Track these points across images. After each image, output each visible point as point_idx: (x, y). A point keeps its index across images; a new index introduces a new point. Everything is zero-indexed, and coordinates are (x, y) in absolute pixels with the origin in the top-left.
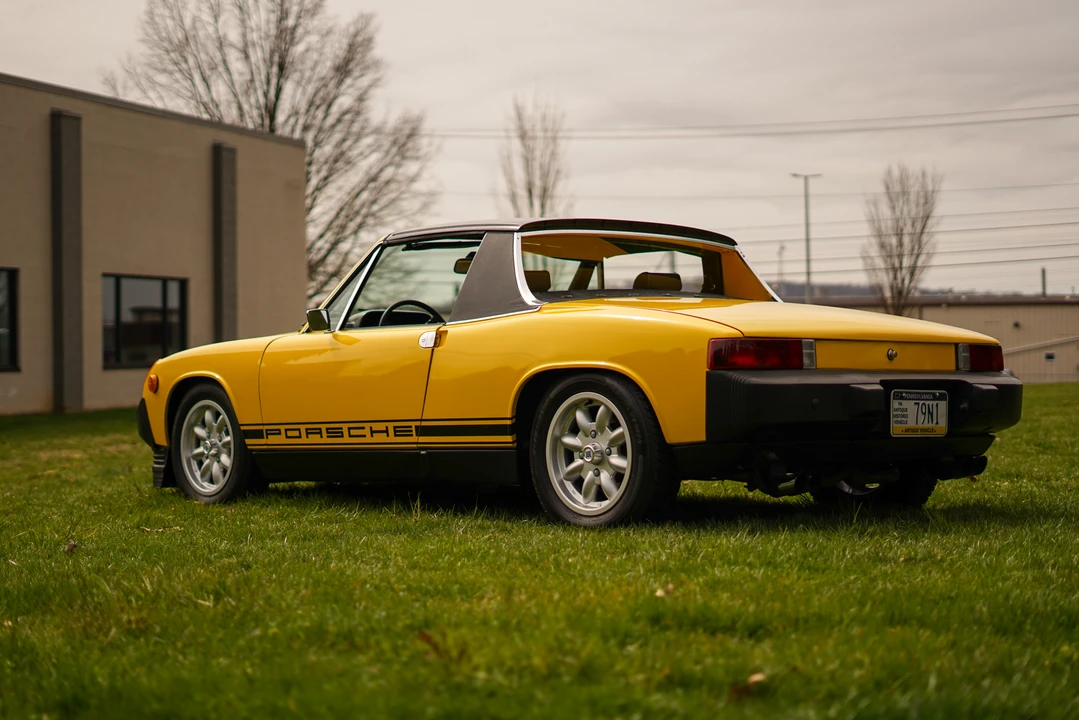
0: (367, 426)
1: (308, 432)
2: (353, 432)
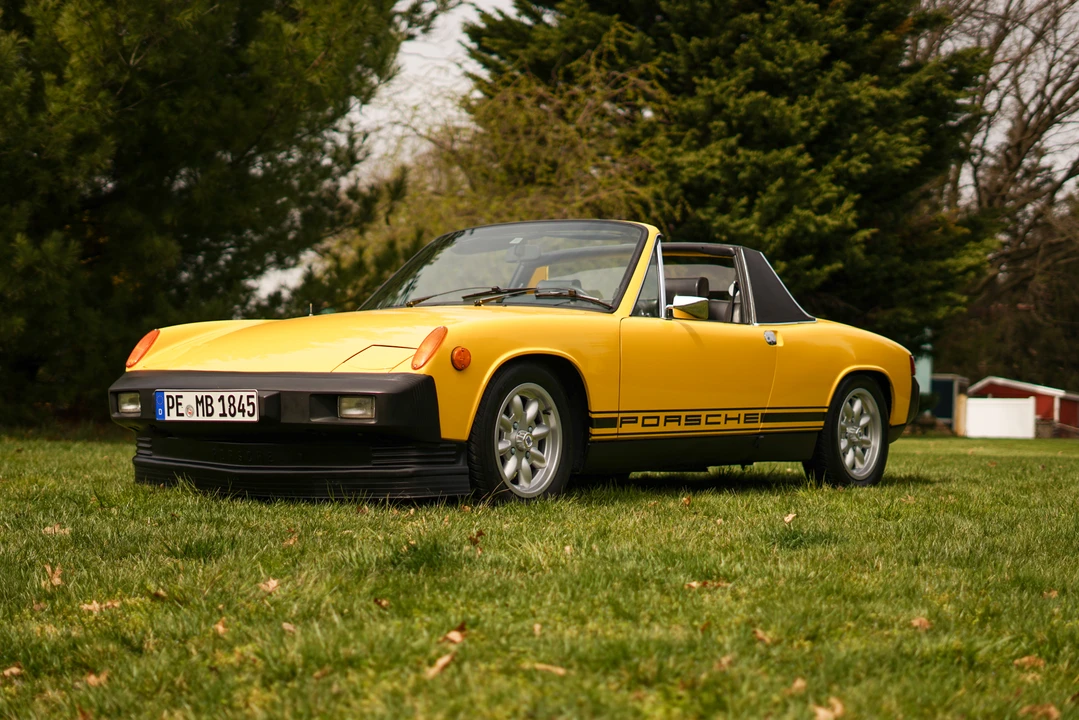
0: (723, 413)
1: (666, 420)
2: (709, 420)
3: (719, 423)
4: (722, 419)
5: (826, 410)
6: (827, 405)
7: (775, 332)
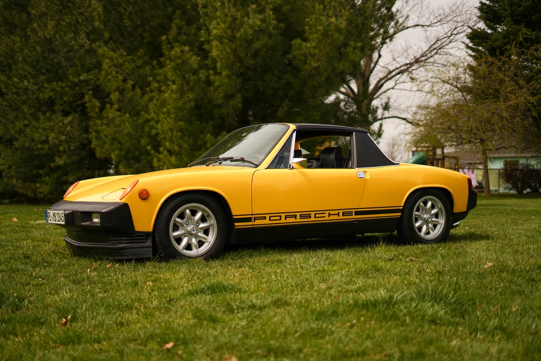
1: (286, 217)
2: (317, 216)
3: (325, 217)
4: (326, 215)
5: (401, 208)
6: (402, 205)
7: (365, 172)
